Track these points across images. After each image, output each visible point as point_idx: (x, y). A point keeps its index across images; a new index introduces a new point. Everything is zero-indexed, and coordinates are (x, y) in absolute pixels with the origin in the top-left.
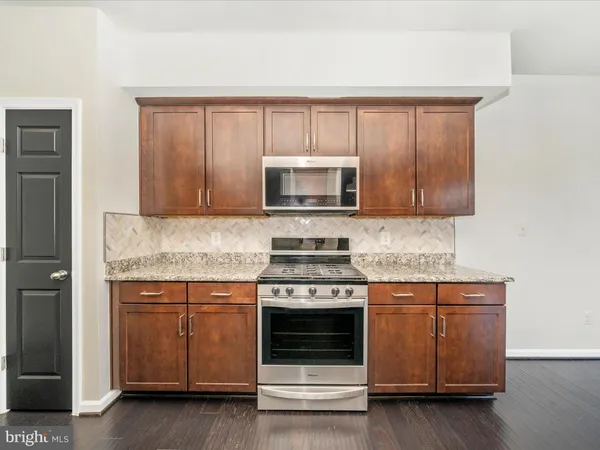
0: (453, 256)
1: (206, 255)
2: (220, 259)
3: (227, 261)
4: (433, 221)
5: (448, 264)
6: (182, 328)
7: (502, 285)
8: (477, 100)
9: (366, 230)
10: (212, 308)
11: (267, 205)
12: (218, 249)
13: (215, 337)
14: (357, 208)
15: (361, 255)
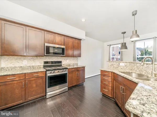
0: (78, 64)
1: (22, 67)
2: (27, 68)
3: (29, 68)
4: (75, 58)
5: (77, 65)
6: (24, 86)
7: (84, 67)
8: (81, 40)
9: (64, 59)
10: (33, 79)
11: (46, 54)
12: (26, 65)
13: (34, 85)
14: (65, 55)
15: (63, 64)
